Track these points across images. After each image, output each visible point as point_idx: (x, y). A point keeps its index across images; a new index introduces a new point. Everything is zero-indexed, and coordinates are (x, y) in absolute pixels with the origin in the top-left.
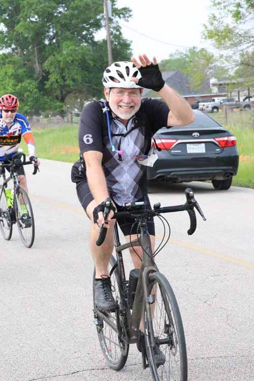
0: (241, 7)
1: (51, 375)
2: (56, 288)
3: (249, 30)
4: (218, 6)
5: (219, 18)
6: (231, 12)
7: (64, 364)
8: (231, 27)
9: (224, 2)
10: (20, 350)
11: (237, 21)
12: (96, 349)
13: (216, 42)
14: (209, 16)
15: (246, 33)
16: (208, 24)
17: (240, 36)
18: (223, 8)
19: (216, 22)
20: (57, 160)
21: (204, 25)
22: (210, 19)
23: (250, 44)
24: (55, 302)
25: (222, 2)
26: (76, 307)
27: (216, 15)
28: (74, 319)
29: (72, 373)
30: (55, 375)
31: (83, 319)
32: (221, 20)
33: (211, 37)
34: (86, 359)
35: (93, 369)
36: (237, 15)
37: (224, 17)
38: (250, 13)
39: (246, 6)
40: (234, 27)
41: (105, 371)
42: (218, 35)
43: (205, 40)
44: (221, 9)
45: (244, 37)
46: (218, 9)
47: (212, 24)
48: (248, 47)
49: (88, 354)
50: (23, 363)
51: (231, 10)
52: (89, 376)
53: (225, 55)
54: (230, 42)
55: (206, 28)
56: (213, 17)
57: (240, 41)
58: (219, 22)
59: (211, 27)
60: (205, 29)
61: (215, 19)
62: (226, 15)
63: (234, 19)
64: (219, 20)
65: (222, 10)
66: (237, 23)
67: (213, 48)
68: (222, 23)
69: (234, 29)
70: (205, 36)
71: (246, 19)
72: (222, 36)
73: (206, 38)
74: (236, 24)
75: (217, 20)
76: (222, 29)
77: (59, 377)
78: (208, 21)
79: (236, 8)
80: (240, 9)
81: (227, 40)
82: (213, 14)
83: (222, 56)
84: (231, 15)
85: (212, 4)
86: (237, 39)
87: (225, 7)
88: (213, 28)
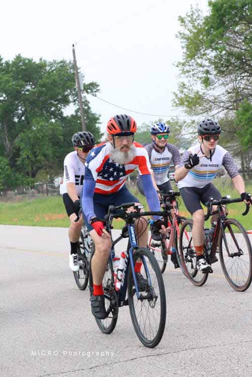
0: (210, 74)
1: (112, 362)
3: (218, 96)
4: (187, 74)
5: (188, 86)
6: (201, 78)
8: (201, 93)
9: (193, 70)
11: (206, 86)
13: (188, 107)
14: (178, 84)
15: (215, 99)
16: (178, 92)
17: (211, 101)
18: (192, 76)
19: (185, 90)
21: (174, 93)
22: (179, 87)
23: (220, 110)
25: (191, 70)
27: (185, 83)
29: (131, 360)
30: (115, 362)
32: (191, 88)
33: (182, 104)
35: (149, 356)
36: (207, 82)
37: (193, 84)
38: (219, 80)
39: (215, 72)
40: (204, 93)
41: (161, 356)
42: (188, 101)
43: (176, 108)
44: (190, 77)
45: (213, 103)
47: (182, 92)
48: (218, 113)
49: (140, 347)
51: (200, 76)
53: (196, 121)
54: (200, 108)
55: (176, 96)
56: (182, 85)
57: (211, 106)
58: (189, 90)
59: (182, 95)
60: (175, 97)
61: (185, 88)
62: (195, 82)
63: (203, 85)
64: (189, 88)
65: (192, 78)
66: (207, 89)
67: (186, 114)
68: (192, 91)
69: (204, 95)
70: (176, 104)
71: (215, 85)
72: (192, 102)
73: (177, 106)
74: (205, 91)
76: (192, 95)
78: (178, 90)
79: (205, 75)
80: (209, 76)
81: (197, 106)
82: (183, 83)
83: (193, 122)
84: (201, 81)
85: (181, 72)
86: (207, 105)
87: (193, 75)
88: (183, 96)
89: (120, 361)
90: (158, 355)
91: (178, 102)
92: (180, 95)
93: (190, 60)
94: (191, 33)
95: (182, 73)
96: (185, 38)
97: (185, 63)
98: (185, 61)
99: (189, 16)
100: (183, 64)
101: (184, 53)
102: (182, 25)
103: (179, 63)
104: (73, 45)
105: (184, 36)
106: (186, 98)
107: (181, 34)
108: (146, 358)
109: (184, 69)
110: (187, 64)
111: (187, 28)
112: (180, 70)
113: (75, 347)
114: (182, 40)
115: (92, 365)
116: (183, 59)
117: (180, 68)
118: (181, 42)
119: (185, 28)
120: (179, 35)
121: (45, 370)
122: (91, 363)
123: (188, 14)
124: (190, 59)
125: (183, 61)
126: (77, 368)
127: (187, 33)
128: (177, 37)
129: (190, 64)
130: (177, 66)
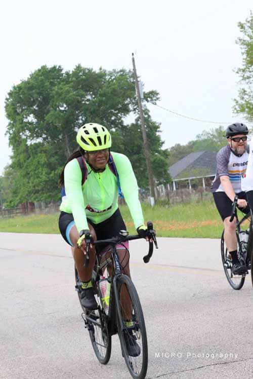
4: (247, 80)
5: (249, 93)
13: (249, 114)
14: (239, 91)
16: (238, 99)
19: (246, 97)
21: (235, 100)
22: (240, 93)
27: (246, 90)
29: (198, 368)
33: (243, 110)
35: (216, 364)
41: (228, 364)
42: (248, 108)
43: (236, 114)
44: (251, 83)
46: (247, 83)
47: (243, 98)
55: (237, 102)
56: (243, 91)
58: (250, 96)
59: (242, 101)
60: (235, 104)
61: (246, 94)
64: (249, 94)
65: (250, 85)
67: (247, 121)
70: (237, 111)
73: (237, 112)
75: (247, 94)
77: (187, 371)
78: (239, 96)
85: (242, 78)
88: (244, 102)
89: (188, 368)
90: (226, 363)
91: (239, 109)
92: (240, 102)
93: (251, 67)
94: (251, 39)
95: (243, 80)
96: (244, 44)
97: (245, 69)
98: (245, 67)
99: (249, 22)
100: (244, 71)
101: (244, 59)
102: (241, 31)
103: (240, 70)
104: (133, 54)
105: (244, 42)
106: (247, 104)
107: (240, 40)
108: (213, 366)
109: (244, 76)
110: (247, 70)
111: (247, 34)
112: (241, 76)
114: (242, 46)
115: (159, 374)
116: (243, 65)
117: (240, 75)
118: (241, 48)
119: (245, 34)
120: (239, 41)
122: (158, 372)
123: (248, 20)
124: (249, 65)
125: (243, 67)
127: (247, 39)
128: (237, 43)
129: (251, 70)
130: (238, 73)
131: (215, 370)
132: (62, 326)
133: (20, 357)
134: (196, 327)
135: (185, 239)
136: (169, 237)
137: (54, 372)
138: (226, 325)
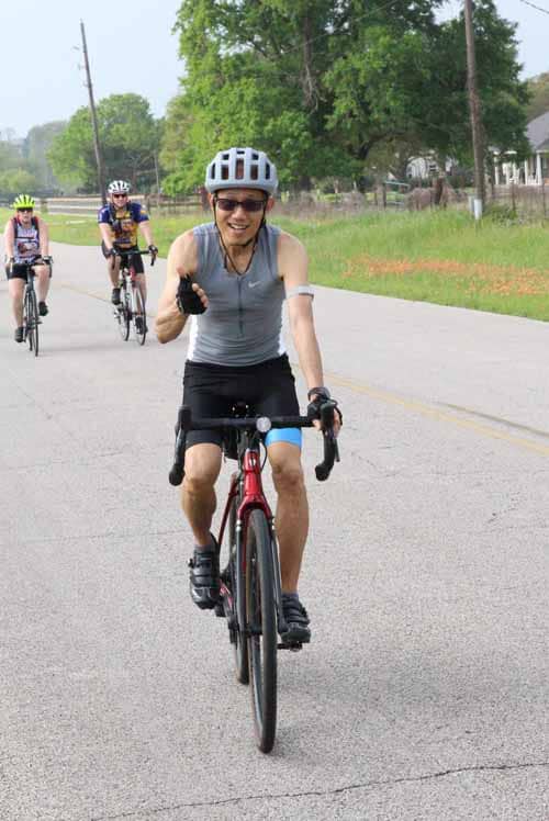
1: (391, 777)
2: (383, 582)
7: (418, 755)
10: (318, 719)
12: (483, 722)
20: (359, 291)
24: (384, 613)
26: (431, 627)
28: (430, 653)
29: (437, 775)
30: (399, 777)
31: (449, 655)
34: (465, 744)
35: (482, 768)
41: (509, 772)
49: (467, 732)
50: (328, 749)
52: (474, 782)
77: (408, 783)
89: (411, 777)
90: (503, 768)
108: (472, 775)
113: (319, 708)
115: (343, 780)
121: (233, 781)
122: (342, 773)
126: (305, 788)
131: (474, 789)
132: (179, 577)
133: (55, 669)
134: (470, 629)
135: (527, 321)
136: (494, 310)
137: (110, 736)
138: (539, 632)
